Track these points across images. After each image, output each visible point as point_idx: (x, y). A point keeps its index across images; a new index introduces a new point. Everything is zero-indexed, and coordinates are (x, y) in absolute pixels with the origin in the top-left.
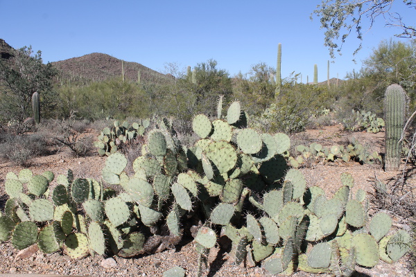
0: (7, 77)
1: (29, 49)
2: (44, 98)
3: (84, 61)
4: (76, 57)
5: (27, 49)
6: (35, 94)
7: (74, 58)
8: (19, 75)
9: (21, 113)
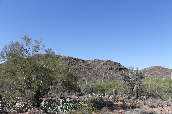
0: (125, 78)
1: (133, 67)
2: (139, 88)
3: (150, 69)
4: (147, 68)
5: (132, 67)
6: (136, 86)
7: (146, 69)
8: (129, 78)
9: (129, 93)
